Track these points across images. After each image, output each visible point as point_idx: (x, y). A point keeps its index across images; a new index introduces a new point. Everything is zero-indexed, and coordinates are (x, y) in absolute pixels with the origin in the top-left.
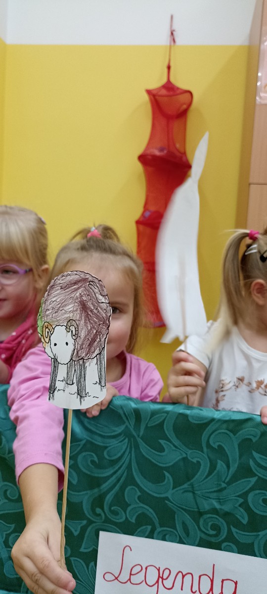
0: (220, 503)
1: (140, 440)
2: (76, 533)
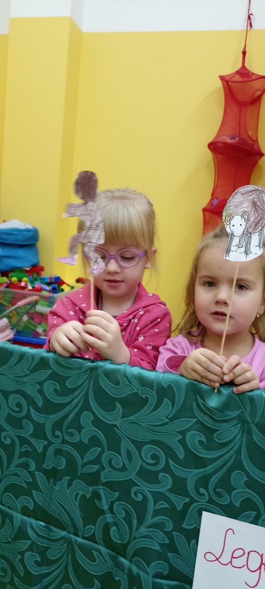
1: (253, 427)
2: (179, 508)
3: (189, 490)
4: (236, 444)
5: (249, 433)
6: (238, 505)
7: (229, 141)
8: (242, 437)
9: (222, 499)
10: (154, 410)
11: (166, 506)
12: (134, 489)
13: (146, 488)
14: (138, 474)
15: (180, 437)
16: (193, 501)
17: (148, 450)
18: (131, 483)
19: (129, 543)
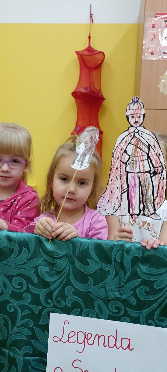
0: (121, 294)
1: (75, 259)
2: (37, 313)
3: (42, 302)
4: (66, 270)
5: (73, 263)
6: (70, 306)
7: (83, 91)
8: (69, 266)
9: (61, 304)
10: (18, 255)
11: (29, 312)
12: (8, 306)
13: (16, 303)
14: (11, 296)
15: (35, 270)
16: (44, 308)
17: (16, 280)
18: (7, 302)
19: (7, 339)
